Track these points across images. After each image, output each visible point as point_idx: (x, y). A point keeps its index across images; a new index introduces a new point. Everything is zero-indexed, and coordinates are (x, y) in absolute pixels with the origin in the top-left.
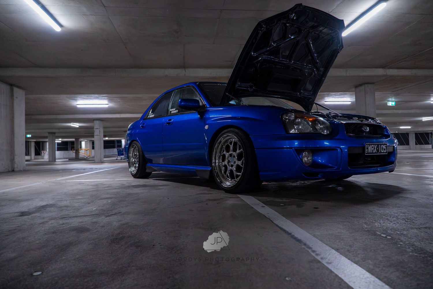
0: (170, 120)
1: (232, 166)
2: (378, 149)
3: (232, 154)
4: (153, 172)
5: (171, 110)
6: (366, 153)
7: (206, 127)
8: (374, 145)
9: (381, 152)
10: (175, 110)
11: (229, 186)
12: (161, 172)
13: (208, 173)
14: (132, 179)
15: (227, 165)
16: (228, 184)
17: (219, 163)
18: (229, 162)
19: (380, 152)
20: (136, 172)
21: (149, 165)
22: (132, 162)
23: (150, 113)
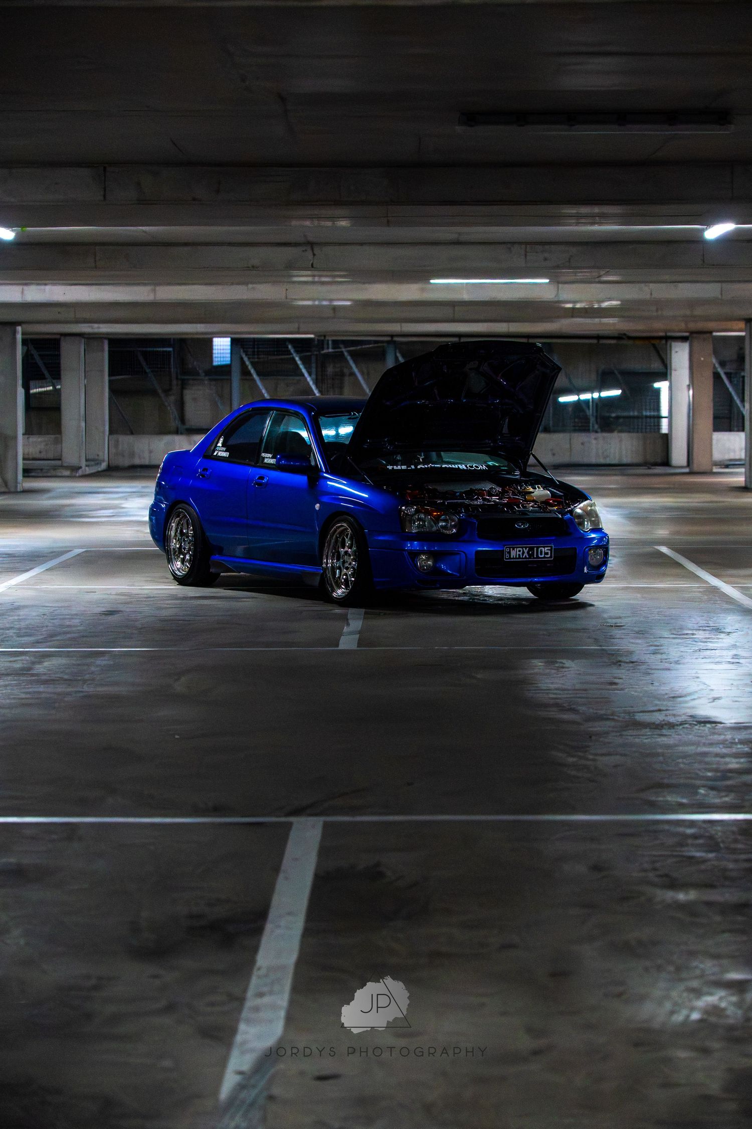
0: (262, 478)
1: (347, 568)
2: (531, 552)
3: (347, 551)
4: (222, 574)
5: (263, 455)
6: (506, 559)
7: (317, 506)
8: (522, 548)
9: (538, 557)
10: (272, 458)
11: (341, 597)
12: (242, 573)
13: (318, 578)
14: (174, 588)
15: (342, 567)
16: (340, 592)
17: (333, 563)
18: (344, 562)
19: (535, 556)
20: (185, 576)
21: (217, 558)
22: (174, 549)
23: (220, 444)
